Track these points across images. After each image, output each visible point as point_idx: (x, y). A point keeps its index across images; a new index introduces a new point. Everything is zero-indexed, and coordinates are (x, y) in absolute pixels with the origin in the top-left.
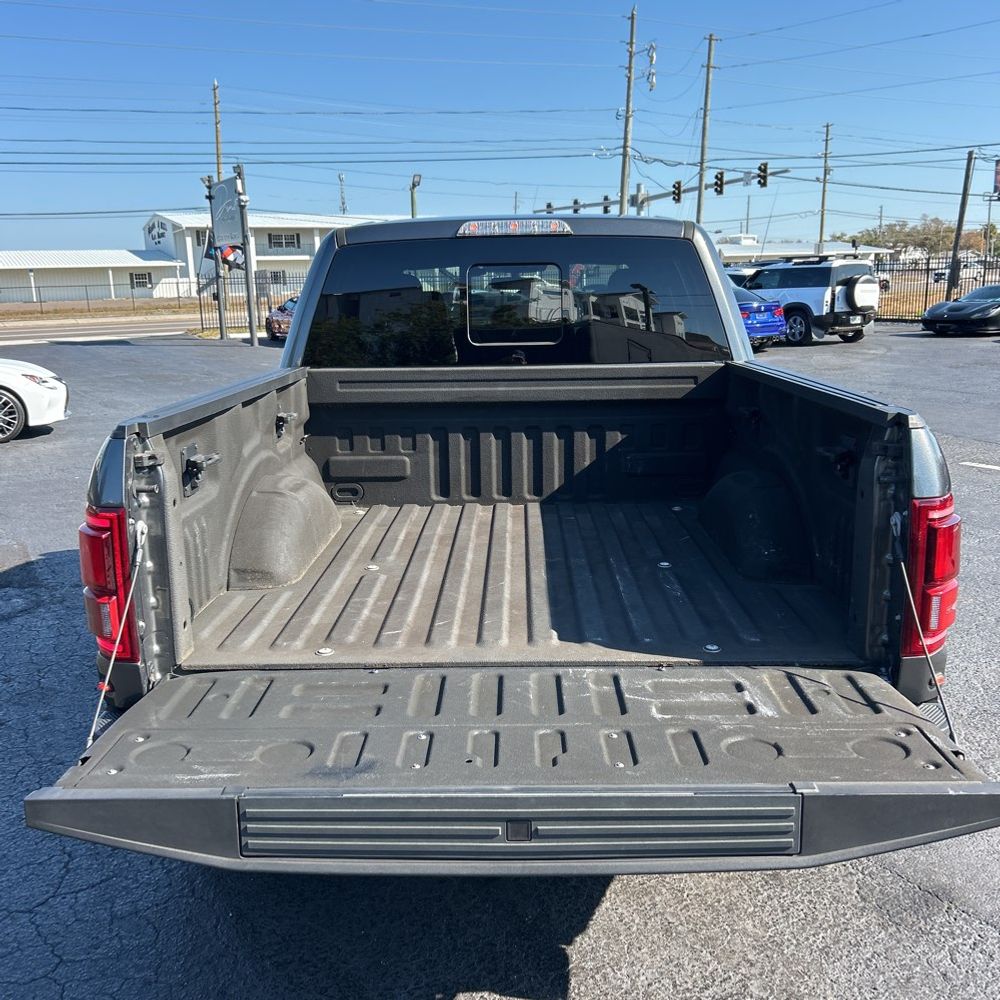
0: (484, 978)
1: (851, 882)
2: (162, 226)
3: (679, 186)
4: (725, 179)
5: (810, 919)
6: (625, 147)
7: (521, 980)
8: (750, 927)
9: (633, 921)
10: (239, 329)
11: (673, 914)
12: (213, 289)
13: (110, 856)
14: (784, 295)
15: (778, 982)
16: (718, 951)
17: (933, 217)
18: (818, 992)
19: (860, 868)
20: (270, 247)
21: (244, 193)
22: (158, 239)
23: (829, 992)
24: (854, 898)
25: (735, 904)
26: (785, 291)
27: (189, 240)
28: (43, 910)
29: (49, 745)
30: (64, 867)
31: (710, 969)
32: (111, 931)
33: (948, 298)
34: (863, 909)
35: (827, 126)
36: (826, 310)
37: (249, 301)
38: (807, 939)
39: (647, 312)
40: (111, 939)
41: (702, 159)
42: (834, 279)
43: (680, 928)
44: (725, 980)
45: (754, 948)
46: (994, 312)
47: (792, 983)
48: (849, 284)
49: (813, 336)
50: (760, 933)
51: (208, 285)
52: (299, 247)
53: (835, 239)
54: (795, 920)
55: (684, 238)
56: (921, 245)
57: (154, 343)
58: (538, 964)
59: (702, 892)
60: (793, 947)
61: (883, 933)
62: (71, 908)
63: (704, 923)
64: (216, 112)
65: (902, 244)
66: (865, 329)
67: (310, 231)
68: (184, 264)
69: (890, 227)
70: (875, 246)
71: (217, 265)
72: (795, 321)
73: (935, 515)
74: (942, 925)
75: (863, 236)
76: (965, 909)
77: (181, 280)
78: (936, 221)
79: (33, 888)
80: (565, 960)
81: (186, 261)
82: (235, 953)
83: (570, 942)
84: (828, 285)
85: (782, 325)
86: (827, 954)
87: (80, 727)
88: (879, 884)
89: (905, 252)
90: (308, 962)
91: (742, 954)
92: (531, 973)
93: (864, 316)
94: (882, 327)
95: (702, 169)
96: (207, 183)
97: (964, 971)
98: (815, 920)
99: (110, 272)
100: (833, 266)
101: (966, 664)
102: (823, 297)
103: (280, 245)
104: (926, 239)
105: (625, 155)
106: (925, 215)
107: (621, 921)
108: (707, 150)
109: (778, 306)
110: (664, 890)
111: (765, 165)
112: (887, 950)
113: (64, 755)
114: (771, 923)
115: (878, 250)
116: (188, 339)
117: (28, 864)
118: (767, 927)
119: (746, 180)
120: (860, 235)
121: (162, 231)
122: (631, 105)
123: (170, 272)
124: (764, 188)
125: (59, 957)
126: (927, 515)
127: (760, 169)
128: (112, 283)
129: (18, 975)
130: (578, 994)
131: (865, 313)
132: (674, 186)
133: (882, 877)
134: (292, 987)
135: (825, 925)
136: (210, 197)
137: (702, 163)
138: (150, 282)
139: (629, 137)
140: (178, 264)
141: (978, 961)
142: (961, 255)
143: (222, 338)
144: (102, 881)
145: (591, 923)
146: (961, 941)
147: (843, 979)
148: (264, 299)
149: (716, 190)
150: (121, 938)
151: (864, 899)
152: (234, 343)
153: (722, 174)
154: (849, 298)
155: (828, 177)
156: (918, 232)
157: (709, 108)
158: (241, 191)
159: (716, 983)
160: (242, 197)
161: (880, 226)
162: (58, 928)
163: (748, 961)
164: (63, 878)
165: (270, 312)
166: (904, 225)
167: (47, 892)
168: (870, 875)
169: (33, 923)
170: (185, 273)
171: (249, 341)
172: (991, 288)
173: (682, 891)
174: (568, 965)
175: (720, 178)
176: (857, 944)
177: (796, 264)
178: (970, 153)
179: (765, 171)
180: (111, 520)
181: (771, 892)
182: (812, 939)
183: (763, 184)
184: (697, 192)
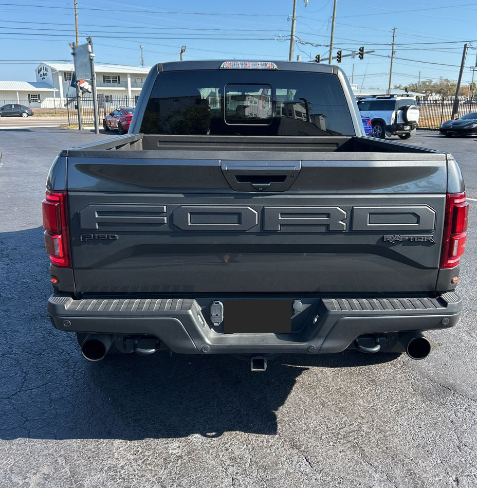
0: (237, 425)
1: (409, 383)
2: (46, 69)
3: (319, 57)
4: (342, 55)
5: (389, 399)
6: (292, 35)
7: (254, 426)
8: (361, 402)
9: (306, 400)
10: (88, 124)
11: (325, 397)
12: (75, 103)
13: (46, 373)
14: (372, 114)
15: (375, 425)
16: (347, 413)
17: (445, 78)
18: (394, 429)
19: (413, 377)
20: (104, 83)
21: (92, 53)
22: (43, 76)
23: (399, 429)
24: (410, 390)
25: (355, 393)
26: (372, 112)
27: (60, 78)
28: (15, 398)
29: (9, 324)
30: (24, 378)
31: (344, 420)
32: (51, 406)
33: (452, 118)
34: (414, 394)
35: (394, 29)
36: (392, 122)
37: (94, 110)
38: (389, 407)
39: (307, 113)
40: (51, 410)
41: (331, 43)
42: (397, 107)
43: (329, 403)
44: (351, 425)
45: (364, 411)
46: (475, 126)
47: (382, 426)
48: (405, 110)
49: (386, 135)
50: (367, 405)
51: (71, 101)
52: (119, 83)
53: (396, 88)
54: (383, 399)
55: (333, 74)
56: (439, 92)
57: (43, 131)
58: (262, 419)
59: (338, 388)
60: (382, 411)
61: (424, 404)
62: (29, 396)
63: (340, 401)
64: (75, 8)
65: (429, 92)
66: (411, 132)
67: (125, 75)
68: (57, 90)
69: (424, 83)
70: (417, 92)
71: (77, 91)
72: (377, 128)
73: (457, 201)
74: (451, 401)
75: (410, 87)
76: (462, 394)
77: (56, 99)
78: (446, 80)
79: (9, 388)
80: (275, 417)
81: (59, 89)
82: (114, 416)
83: (276, 409)
84: (394, 110)
85: (370, 130)
86: (398, 413)
87: (24, 315)
88: (422, 384)
89: (431, 96)
90: (150, 419)
91: (358, 414)
92: (259, 423)
93: (411, 126)
94: (420, 132)
95: (331, 49)
96: (72, 46)
97: (461, 420)
98: (392, 399)
99: (17, 93)
100: (397, 100)
101: (461, 288)
102: (391, 115)
103: (109, 81)
104: (442, 89)
105: (292, 40)
106: (441, 77)
107: (301, 400)
108: (333, 39)
109: (369, 120)
110: (320, 387)
111: (363, 48)
112: (425, 411)
113: (17, 328)
114: (371, 401)
115: (418, 94)
116: (61, 129)
117: (5, 377)
118: (369, 402)
119: (352, 55)
120: (408, 86)
121: (46, 72)
122: (295, 13)
123: (50, 94)
124: (362, 60)
125: (26, 418)
126: (454, 201)
127: (360, 50)
128: (18, 99)
129: (5, 426)
130: (282, 431)
131: (412, 125)
132: (316, 57)
133: (423, 381)
134: (143, 430)
135: (397, 401)
136: (73, 54)
137: (331, 45)
138: (39, 99)
139: (294, 30)
140: (55, 90)
141: (467, 416)
142: (459, 97)
143: (79, 129)
144: (43, 385)
145: (286, 401)
146: (460, 407)
147: (405, 424)
148: (101, 110)
149: (337, 60)
150: (56, 410)
151: (414, 390)
152: (86, 132)
153: (340, 52)
154: (404, 116)
155: (394, 56)
156: (438, 85)
157: (335, 16)
158: (91, 51)
159: (347, 426)
160: (91, 54)
161: (419, 82)
162: (24, 405)
163: (361, 417)
164: (23, 383)
165: (105, 116)
166: (431, 82)
167: (16, 390)
168: (417, 380)
169: (11, 403)
170: (58, 95)
171: (95, 131)
172: (474, 114)
173: (329, 387)
174: (276, 419)
175: (339, 54)
176: (412, 409)
177: (378, 98)
178: (466, 45)
179: (362, 51)
180: (59, 197)
181: (371, 388)
182: (391, 407)
183: (361, 58)
184: (328, 61)
